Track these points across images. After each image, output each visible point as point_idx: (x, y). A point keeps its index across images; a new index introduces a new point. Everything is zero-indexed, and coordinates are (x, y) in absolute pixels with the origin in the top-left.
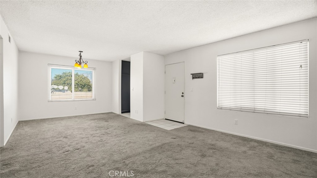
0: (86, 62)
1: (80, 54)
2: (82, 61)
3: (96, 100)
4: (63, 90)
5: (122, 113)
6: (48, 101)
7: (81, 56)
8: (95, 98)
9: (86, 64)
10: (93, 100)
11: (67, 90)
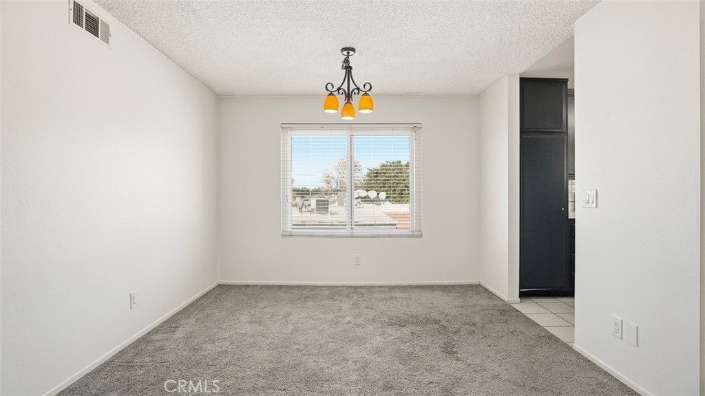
0: (368, 87)
1: (346, 61)
2: (352, 87)
3: (420, 236)
4: (376, 201)
5: (523, 295)
6: (283, 236)
7: (348, 69)
8: (420, 231)
9: (366, 94)
10: (413, 236)
11: (383, 201)
